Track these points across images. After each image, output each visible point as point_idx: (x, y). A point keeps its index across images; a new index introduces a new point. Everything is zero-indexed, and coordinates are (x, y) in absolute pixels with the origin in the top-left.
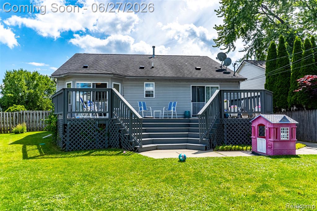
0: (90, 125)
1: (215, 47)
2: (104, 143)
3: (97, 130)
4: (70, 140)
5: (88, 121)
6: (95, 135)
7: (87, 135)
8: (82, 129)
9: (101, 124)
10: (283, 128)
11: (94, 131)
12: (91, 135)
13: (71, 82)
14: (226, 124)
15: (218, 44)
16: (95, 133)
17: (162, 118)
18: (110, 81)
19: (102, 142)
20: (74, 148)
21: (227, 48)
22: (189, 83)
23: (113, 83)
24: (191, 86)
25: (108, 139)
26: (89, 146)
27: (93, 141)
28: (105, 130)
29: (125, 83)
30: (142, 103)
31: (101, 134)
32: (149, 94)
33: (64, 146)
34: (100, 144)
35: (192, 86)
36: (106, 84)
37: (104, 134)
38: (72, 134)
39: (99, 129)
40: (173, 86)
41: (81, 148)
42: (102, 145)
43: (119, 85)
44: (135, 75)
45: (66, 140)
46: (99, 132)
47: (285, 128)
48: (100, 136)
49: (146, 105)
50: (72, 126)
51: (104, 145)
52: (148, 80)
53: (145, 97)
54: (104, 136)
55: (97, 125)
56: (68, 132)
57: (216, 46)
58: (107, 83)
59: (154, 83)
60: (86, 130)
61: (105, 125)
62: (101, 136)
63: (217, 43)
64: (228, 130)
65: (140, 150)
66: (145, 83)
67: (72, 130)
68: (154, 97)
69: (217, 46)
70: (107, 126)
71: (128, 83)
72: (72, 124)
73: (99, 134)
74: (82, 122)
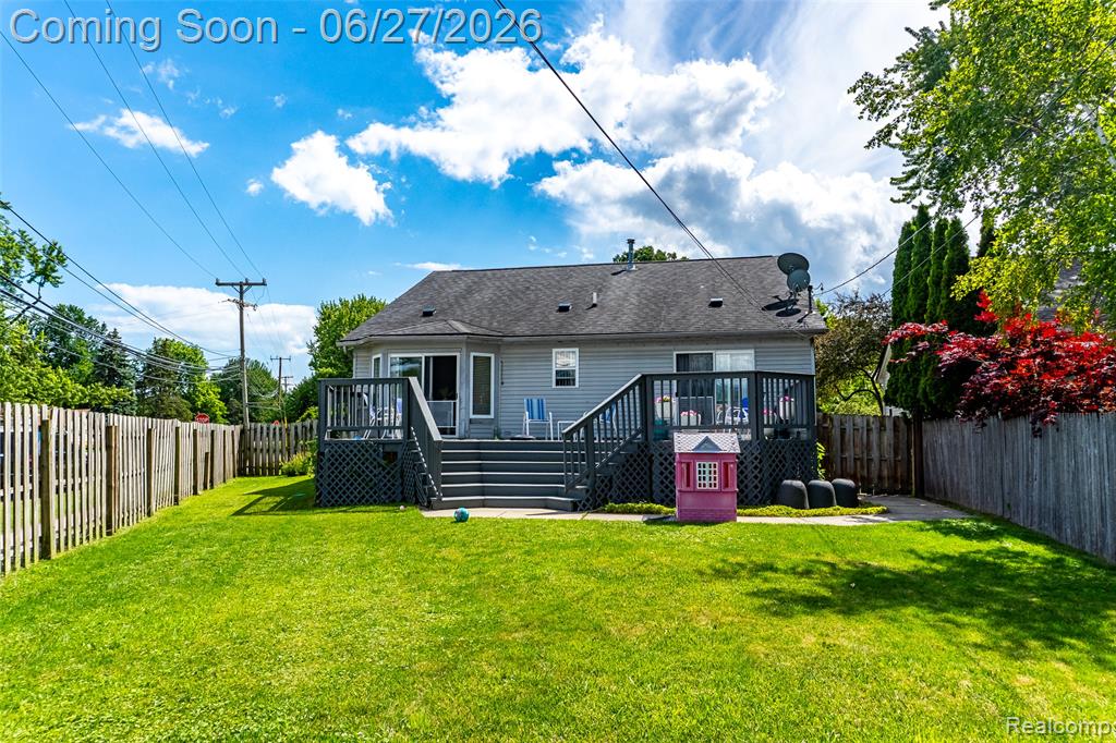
0: (367, 455)
1: (899, 201)
2: (394, 493)
3: (380, 465)
4: (329, 485)
5: (362, 447)
6: (375, 476)
7: (359, 476)
8: (352, 464)
9: (389, 453)
10: (702, 463)
11: (375, 468)
12: (367, 476)
13: (379, 356)
14: (657, 455)
15: (908, 191)
16: (375, 472)
17: (549, 439)
18: (464, 349)
19: (389, 489)
20: (336, 501)
21: (934, 203)
22: (672, 348)
23: (473, 354)
24: (675, 353)
25: (402, 484)
26: (364, 497)
27: (371, 489)
28: (395, 465)
29: (507, 351)
30: (535, 402)
31: (388, 473)
32: (564, 378)
33: (318, 497)
34: (385, 493)
35: (677, 355)
36: (455, 357)
37: (393, 472)
38: (333, 472)
39: (383, 462)
40: (627, 357)
41: (340, 501)
42: (390, 497)
43: (490, 358)
44: (528, 333)
45: (321, 485)
46: (384, 469)
47: (707, 464)
48: (385, 477)
49: (545, 405)
50: (333, 456)
51: (393, 497)
52: (561, 344)
53: (554, 386)
54: (393, 477)
55: (381, 455)
56: (326, 468)
57: (902, 198)
58: (458, 354)
59: (577, 350)
60: (359, 464)
61: (395, 454)
62: (388, 477)
63: (905, 189)
64: (662, 468)
65: (435, 505)
66: (554, 350)
67: (333, 464)
68: (577, 385)
69: (904, 200)
70: (399, 456)
71: (516, 351)
72: (333, 452)
73: (383, 473)
74: (351, 447)
